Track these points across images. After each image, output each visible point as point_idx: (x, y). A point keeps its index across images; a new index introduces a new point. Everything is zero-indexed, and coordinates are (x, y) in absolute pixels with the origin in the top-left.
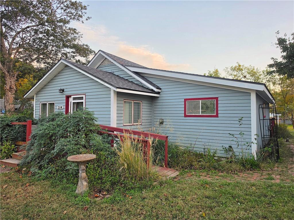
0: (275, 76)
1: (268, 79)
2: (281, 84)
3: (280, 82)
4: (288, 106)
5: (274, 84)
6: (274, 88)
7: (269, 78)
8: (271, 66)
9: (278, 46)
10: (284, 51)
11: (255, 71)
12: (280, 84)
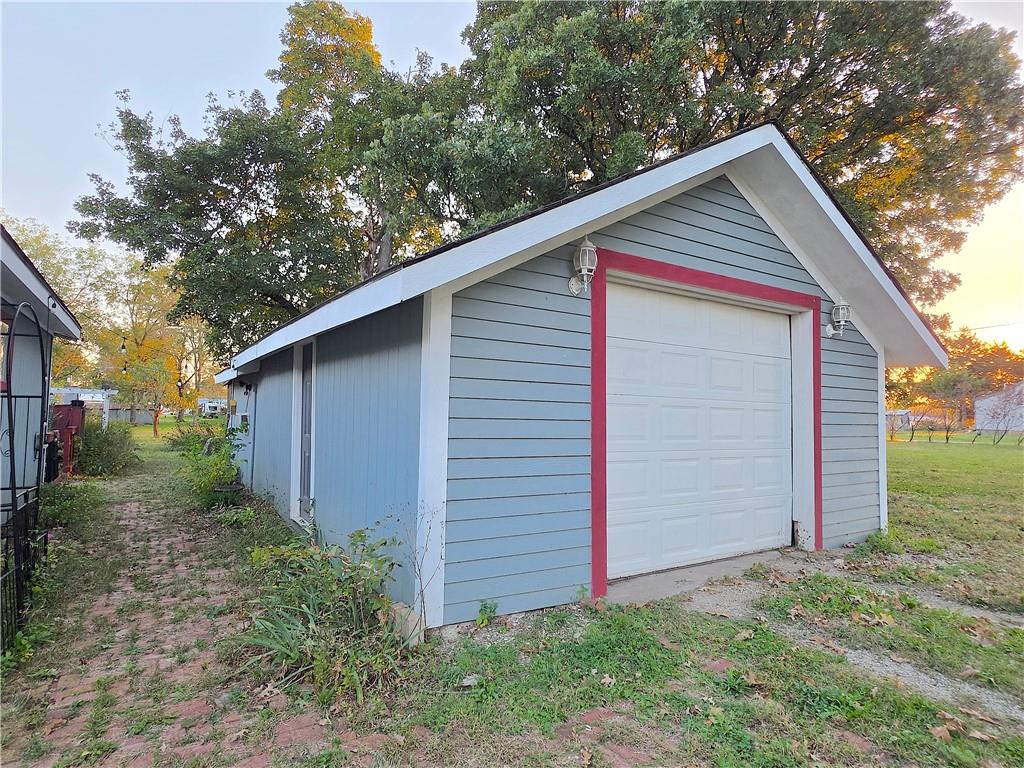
0: (115, 276)
1: (90, 280)
2: (134, 301)
3: (131, 297)
4: (123, 347)
5: (112, 298)
6: (109, 310)
7: (95, 276)
8: (87, 206)
9: (122, 143)
10: (140, 167)
11: (49, 242)
12: (127, 302)
